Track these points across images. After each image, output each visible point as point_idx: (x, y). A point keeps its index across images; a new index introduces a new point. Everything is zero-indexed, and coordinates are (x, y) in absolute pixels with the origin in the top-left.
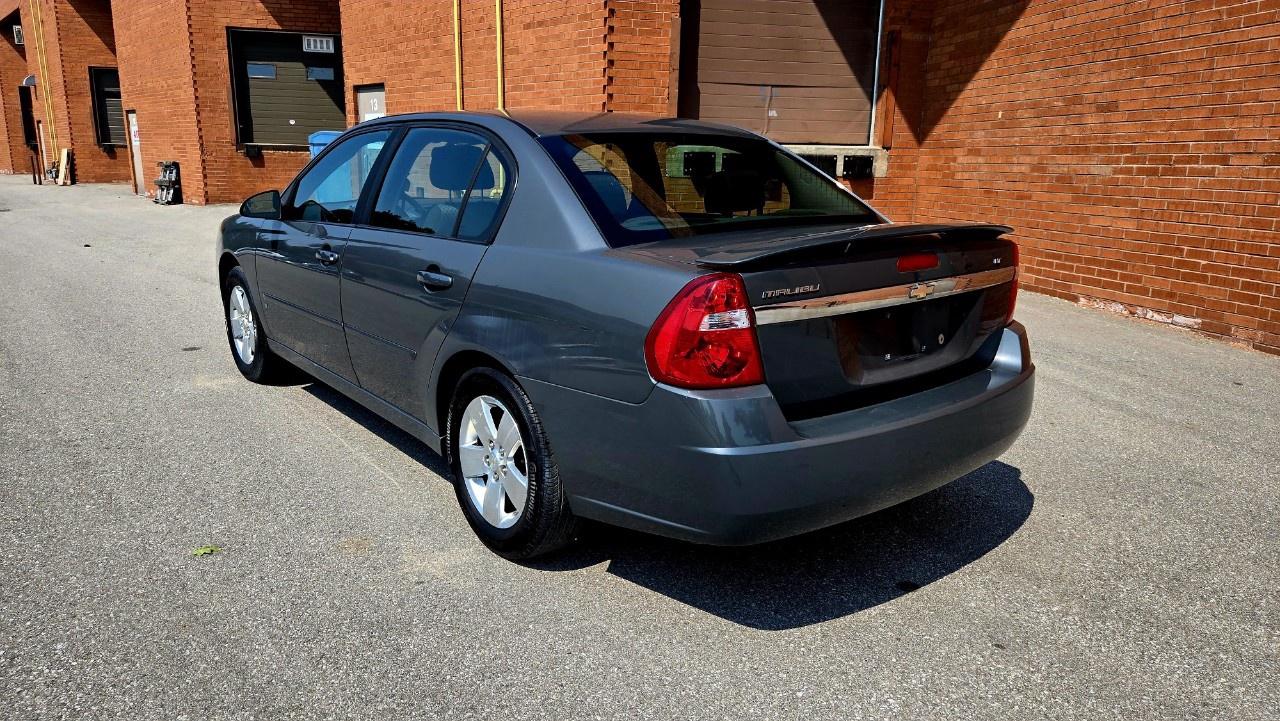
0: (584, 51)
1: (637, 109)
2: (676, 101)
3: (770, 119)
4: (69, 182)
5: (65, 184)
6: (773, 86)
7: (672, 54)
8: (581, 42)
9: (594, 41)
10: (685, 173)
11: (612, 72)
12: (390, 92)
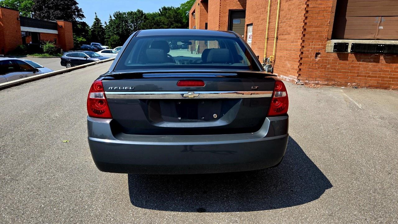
0: (300, 8)
1: (316, 27)
2: (333, 24)
3: (379, 30)
4: (198, 53)
5: (197, 54)
6: (382, 16)
7: (332, 7)
8: (299, 5)
9: (303, 4)
10: (334, 51)
11: (307, 15)
12: (254, 26)
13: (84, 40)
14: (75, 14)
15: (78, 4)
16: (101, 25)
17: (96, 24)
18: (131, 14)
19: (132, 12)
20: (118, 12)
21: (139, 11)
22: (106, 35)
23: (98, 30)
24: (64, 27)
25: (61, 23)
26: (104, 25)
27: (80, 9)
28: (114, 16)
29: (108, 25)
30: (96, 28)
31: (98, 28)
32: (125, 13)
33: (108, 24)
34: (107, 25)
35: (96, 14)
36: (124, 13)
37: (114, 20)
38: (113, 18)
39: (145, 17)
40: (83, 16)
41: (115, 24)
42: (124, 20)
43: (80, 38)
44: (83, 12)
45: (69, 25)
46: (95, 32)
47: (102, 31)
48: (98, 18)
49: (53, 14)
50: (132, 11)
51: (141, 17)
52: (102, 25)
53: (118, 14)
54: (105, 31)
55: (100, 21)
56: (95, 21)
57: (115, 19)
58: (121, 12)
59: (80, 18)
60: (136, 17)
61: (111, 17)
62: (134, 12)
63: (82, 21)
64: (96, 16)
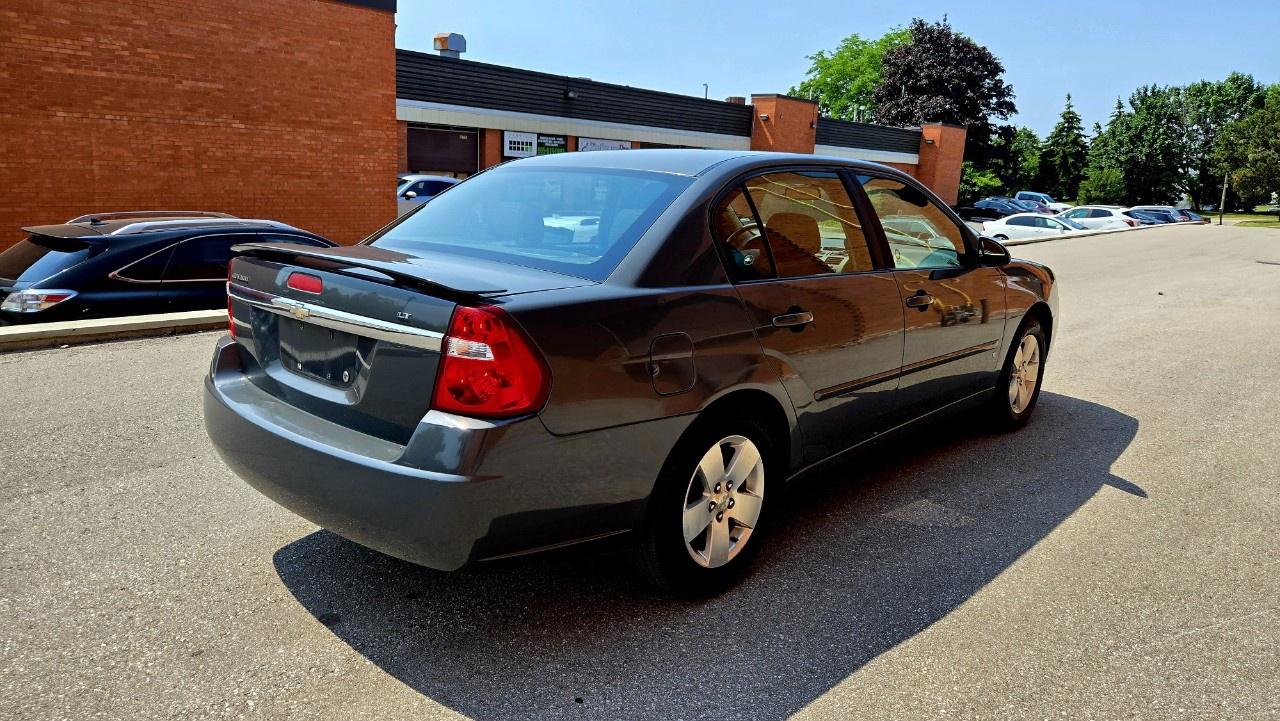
13: (997, 183)
14: (987, 105)
15: (1003, 71)
16: (1080, 136)
17: (1062, 130)
18: (1200, 90)
19: (1204, 85)
20: (1150, 89)
21: (1235, 79)
22: (1087, 166)
23: (1064, 152)
24: (937, 144)
25: (932, 132)
26: (1088, 134)
27: (1008, 87)
28: (1132, 103)
29: (1103, 132)
30: (1058, 144)
31: (1066, 144)
32: (1177, 91)
33: (1105, 129)
34: (1100, 133)
35: (1069, 98)
36: (1171, 90)
37: (1129, 115)
38: (1128, 109)
39: (1260, 102)
40: (1011, 108)
41: (1129, 128)
42: (1165, 113)
43: (984, 176)
44: (1015, 97)
45: (958, 137)
46: (1055, 156)
47: (1078, 153)
48: (1073, 113)
49: (922, 109)
50: (1207, 81)
51: (1244, 98)
52: (1082, 133)
53: (1149, 94)
54: (1087, 154)
55: (1079, 121)
56: (1062, 120)
57: (1133, 112)
58: (1161, 86)
59: (1002, 113)
60: (1216, 103)
61: (1120, 106)
62: (1214, 82)
63: (1004, 124)
64: (1070, 106)
